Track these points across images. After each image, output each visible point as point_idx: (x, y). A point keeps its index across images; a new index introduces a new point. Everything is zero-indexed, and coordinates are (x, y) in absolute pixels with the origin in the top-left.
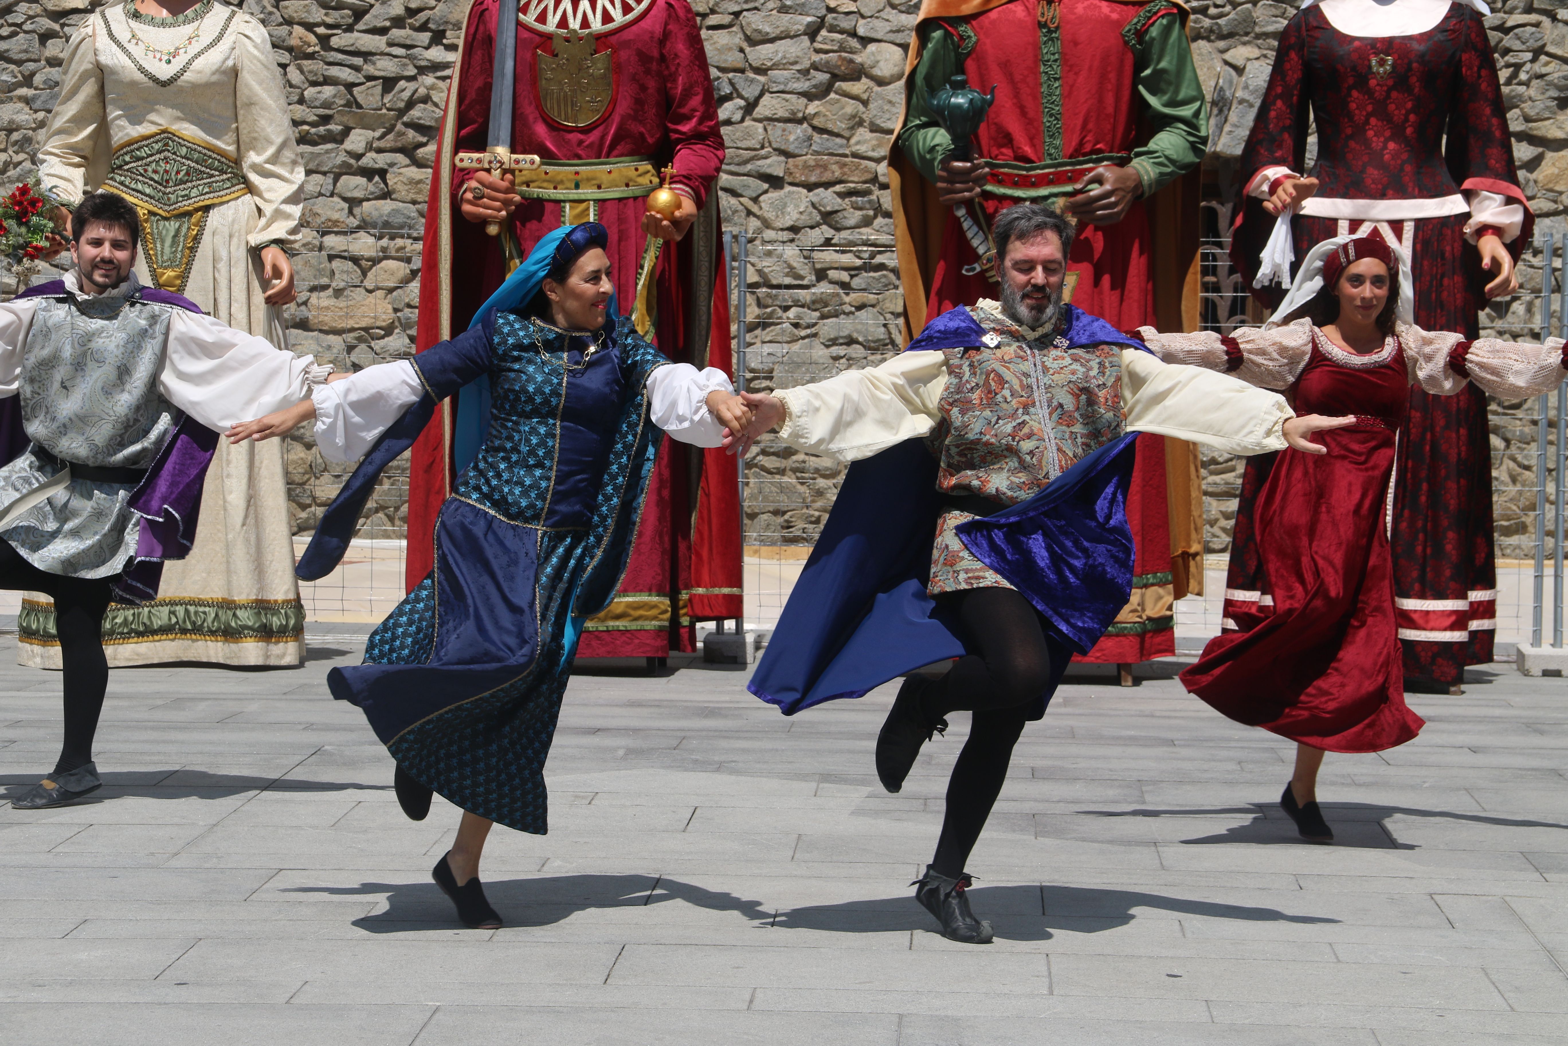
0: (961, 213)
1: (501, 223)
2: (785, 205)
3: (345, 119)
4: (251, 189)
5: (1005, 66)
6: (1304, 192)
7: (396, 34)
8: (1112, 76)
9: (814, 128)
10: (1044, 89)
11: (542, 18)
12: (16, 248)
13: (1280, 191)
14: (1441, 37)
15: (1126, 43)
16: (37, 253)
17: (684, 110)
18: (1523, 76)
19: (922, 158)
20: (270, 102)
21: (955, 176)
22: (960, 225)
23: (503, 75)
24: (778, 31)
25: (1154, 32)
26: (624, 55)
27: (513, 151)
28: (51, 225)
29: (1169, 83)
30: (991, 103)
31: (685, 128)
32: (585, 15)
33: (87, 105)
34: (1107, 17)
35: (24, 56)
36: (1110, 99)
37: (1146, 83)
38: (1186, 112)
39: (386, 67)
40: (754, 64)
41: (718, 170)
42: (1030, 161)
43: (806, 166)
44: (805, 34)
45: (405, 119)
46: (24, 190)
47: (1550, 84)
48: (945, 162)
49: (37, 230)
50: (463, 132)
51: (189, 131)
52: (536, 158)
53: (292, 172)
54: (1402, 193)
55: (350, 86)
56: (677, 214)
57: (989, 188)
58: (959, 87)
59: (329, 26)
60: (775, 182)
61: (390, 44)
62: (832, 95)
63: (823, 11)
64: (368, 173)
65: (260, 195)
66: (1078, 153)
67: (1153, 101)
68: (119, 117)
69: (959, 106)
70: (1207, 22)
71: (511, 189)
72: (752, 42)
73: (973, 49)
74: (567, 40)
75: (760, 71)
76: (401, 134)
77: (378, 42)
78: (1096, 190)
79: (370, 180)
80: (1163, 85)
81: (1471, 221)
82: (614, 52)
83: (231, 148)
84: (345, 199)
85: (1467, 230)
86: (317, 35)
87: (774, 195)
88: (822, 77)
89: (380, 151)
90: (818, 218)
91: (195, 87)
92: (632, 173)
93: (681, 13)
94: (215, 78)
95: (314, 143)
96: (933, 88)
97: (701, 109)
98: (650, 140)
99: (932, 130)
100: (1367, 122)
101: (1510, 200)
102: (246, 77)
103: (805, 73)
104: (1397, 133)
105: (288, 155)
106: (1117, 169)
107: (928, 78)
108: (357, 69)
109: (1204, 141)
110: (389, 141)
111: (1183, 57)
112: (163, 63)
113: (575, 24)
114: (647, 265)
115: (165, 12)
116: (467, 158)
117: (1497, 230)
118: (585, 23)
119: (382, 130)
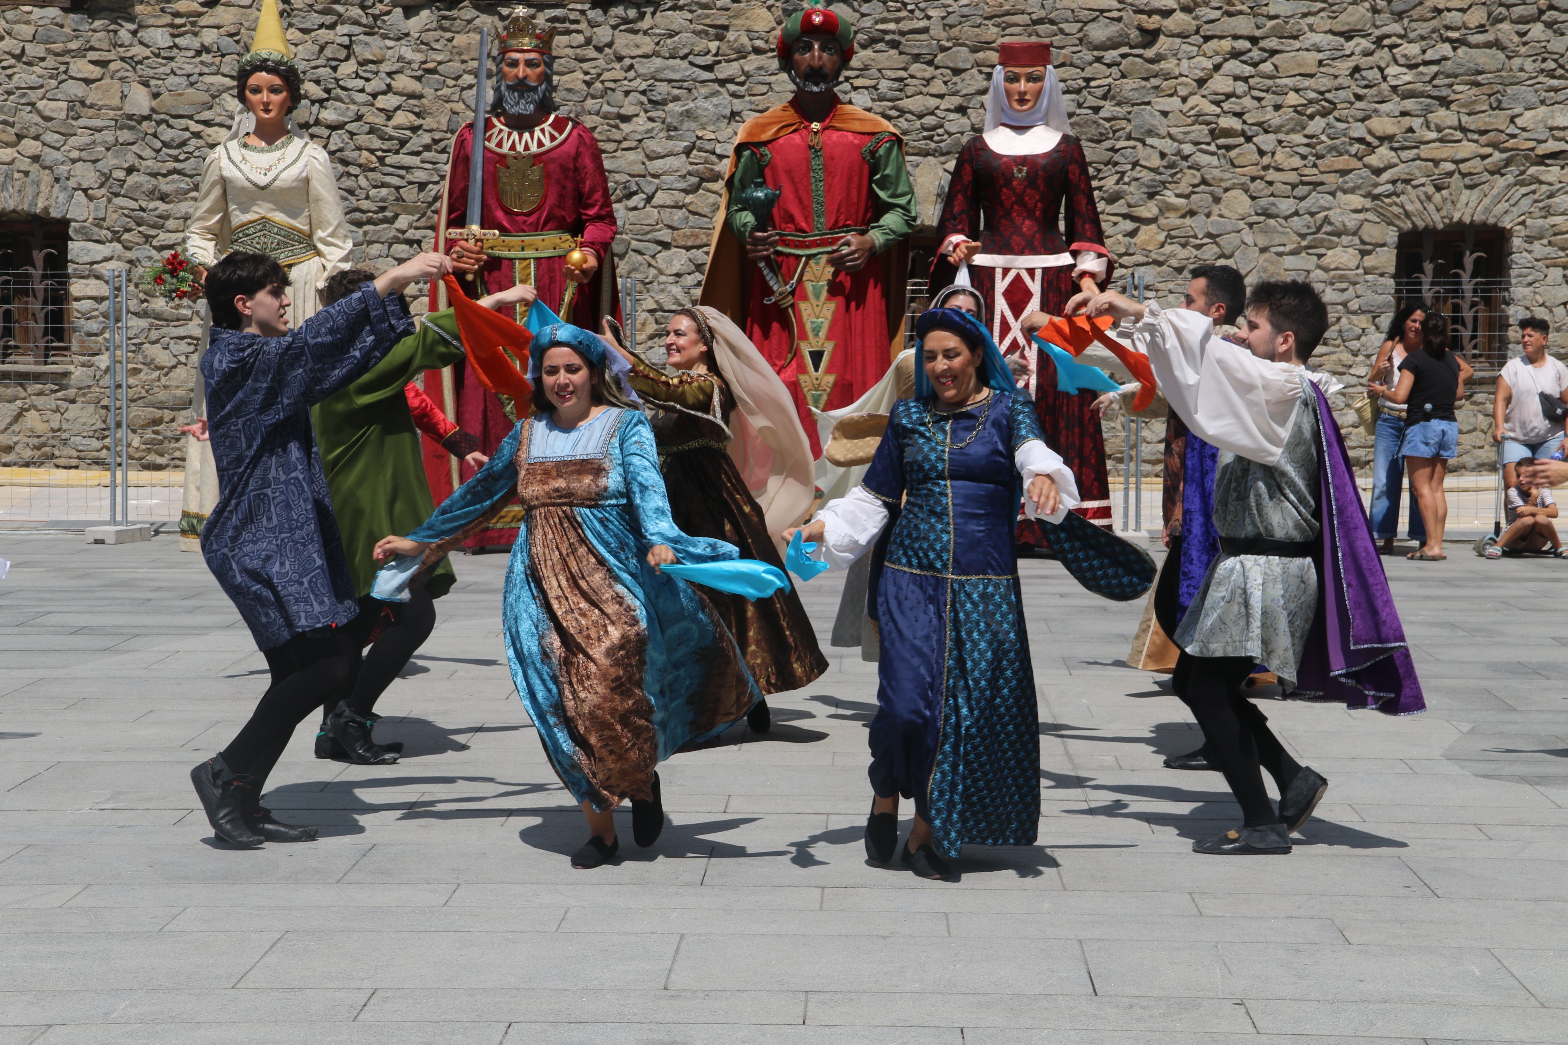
0: (762, 265)
1: (475, 273)
2: (672, 260)
3: (395, 209)
4: (319, 253)
5: (789, 173)
6: (972, 251)
7: (426, 155)
8: (856, 179)
9: (690, 212)
10: (813, 187)
11: (500, 144)
12: (171, 291)
13: (958, 250)
14: (1055, 155)
15: (864, 158)
16: (182, 295)
17: (590, 201)
18: (1126, 179)
19: (739, 230)
20: (330, 199)
21: (757, 241)
22: (762, 272)
23: (475, 180)
24: (666, 152)
25: (881, 151)
26: (551, 167)
27: (482, 228)
28: (191, 277)
29: (892, 183)
30: (779, 196)
31: (591, 212)
32: (526, 142)
33: (216, 202)
34: (852, 142)
35: (194, 172)
36: (854, 193)
37: (877, 183)
38: (902, 201)
39: (420, 176)
40: (652, 172)
41: (613, 239)
42: (804, 231)
43: (685, 236)
44: (683, 153)
45: (433, 208)
46: (175, 256)
47: (1143, 184)
48: (751, 233)
49: (183, 280)
50: (452, 216)
51: (279, 217)
52: (497, 232)
53: (344, 242)
54: (1035, 252)
55: (398, 188)
56: (584, 266)
57: (779, 248)
58: (758, 186)
59: (384, 151)
60: (666, 246)
61: (423, 162)
62: (701, 191)
63: (694, 139)
64: (410, 242)
65: (324, 257)
66: (835, 227)
67: (882, 194)
68: (235, 210)
69: (758, 198)
70: (933, 145)
71: (480, 252)
72: (650, 158)
73: (769, 162)
74: (515, 158)
75: (655, 176)
76: (430, 218)
77: (415, 161)
78: (845, 250)
79: (411, 246)
80: (888, 185)
81: (1076, 269)
82: (545, 165)
83: (306, 228)
84: (395, 259)
85: (1074, 275)
86: (377, 157)
87: (665, 254)
88: (695, 180)
89: (417, 228)
90: (693, 268)
91: (283, 190)
92: (558, 241)
93: (588, 141)
94: (294, 184)
95: (375, 224)
96: (744, 186)
97: (601, 200)
98: (569, 220)
99: (745, 213)
100: (1012, 207)
101: (1100, 255)
102: (314, 183)
103: (683, 177)
104: (1030, 214)
105: (342, 232)
106: (860, 238)
107: (741, 180)
108: (402, 177)
109: (914, 219)
110: (423, 222)
111: (900, 167)
112: (262, 176)
113: (520, 148)
114: (567, 298)
115: (263, 143)
116: (454, 232)
117: (1092, 275)
118: (527, 148)
119: (417, 216)
